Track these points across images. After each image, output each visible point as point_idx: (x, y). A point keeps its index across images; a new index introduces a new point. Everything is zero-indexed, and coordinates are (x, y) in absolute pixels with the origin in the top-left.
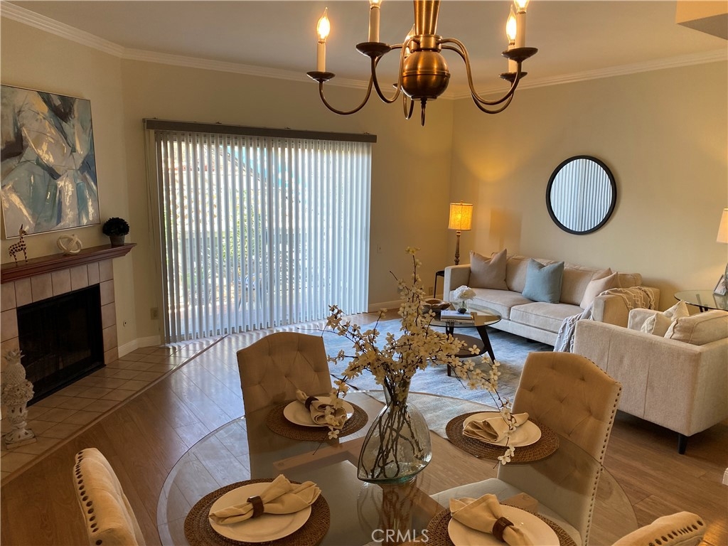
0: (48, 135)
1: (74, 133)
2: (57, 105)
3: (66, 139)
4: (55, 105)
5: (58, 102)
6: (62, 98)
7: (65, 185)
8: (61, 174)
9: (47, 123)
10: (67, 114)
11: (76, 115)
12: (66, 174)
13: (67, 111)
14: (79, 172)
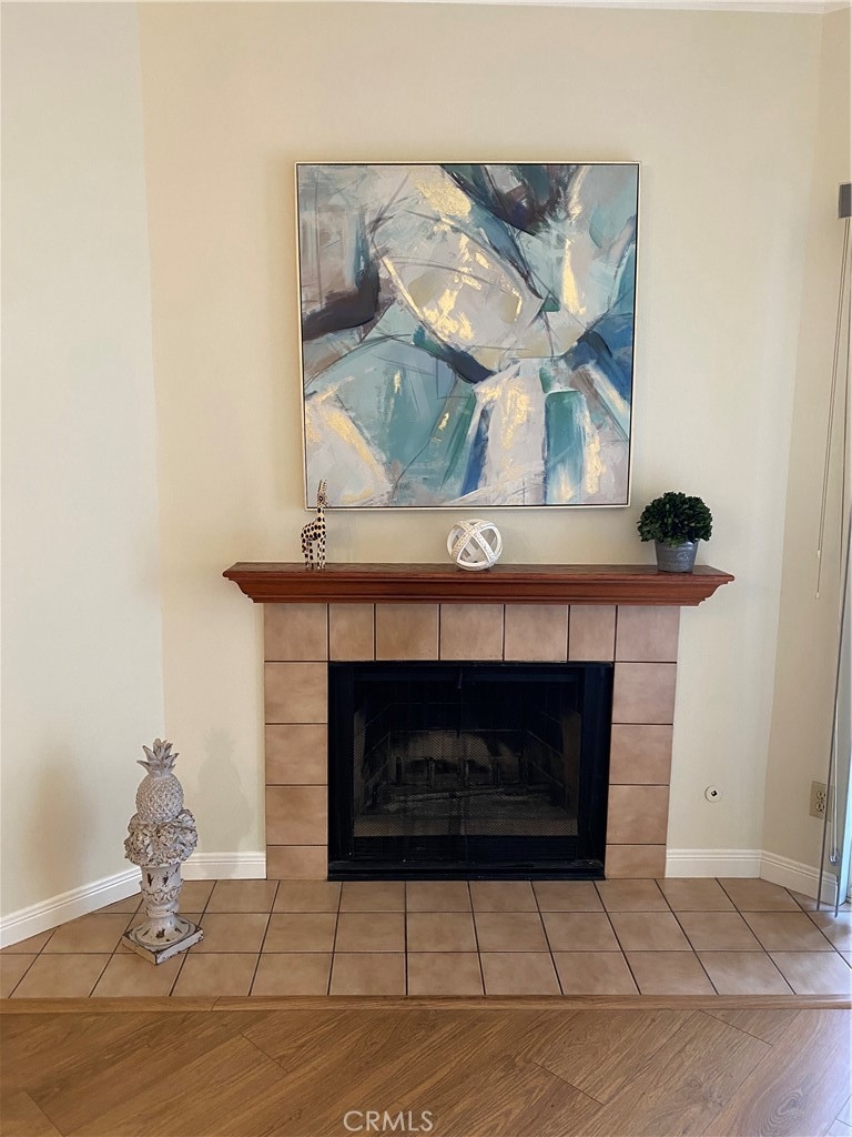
0: (465, 270)
1: (560, 260)
2: (505, 190)
3: (526, 277)
4: (498, 193)
5: (508, 184)
6: (529, 172)
7: (504, 397)
8: (494, 368)
9: (464, 240)
10: (542, 211)
11: (576, 210)
12: (514, 369)
13: (543, 202)
14: (562, 364)
